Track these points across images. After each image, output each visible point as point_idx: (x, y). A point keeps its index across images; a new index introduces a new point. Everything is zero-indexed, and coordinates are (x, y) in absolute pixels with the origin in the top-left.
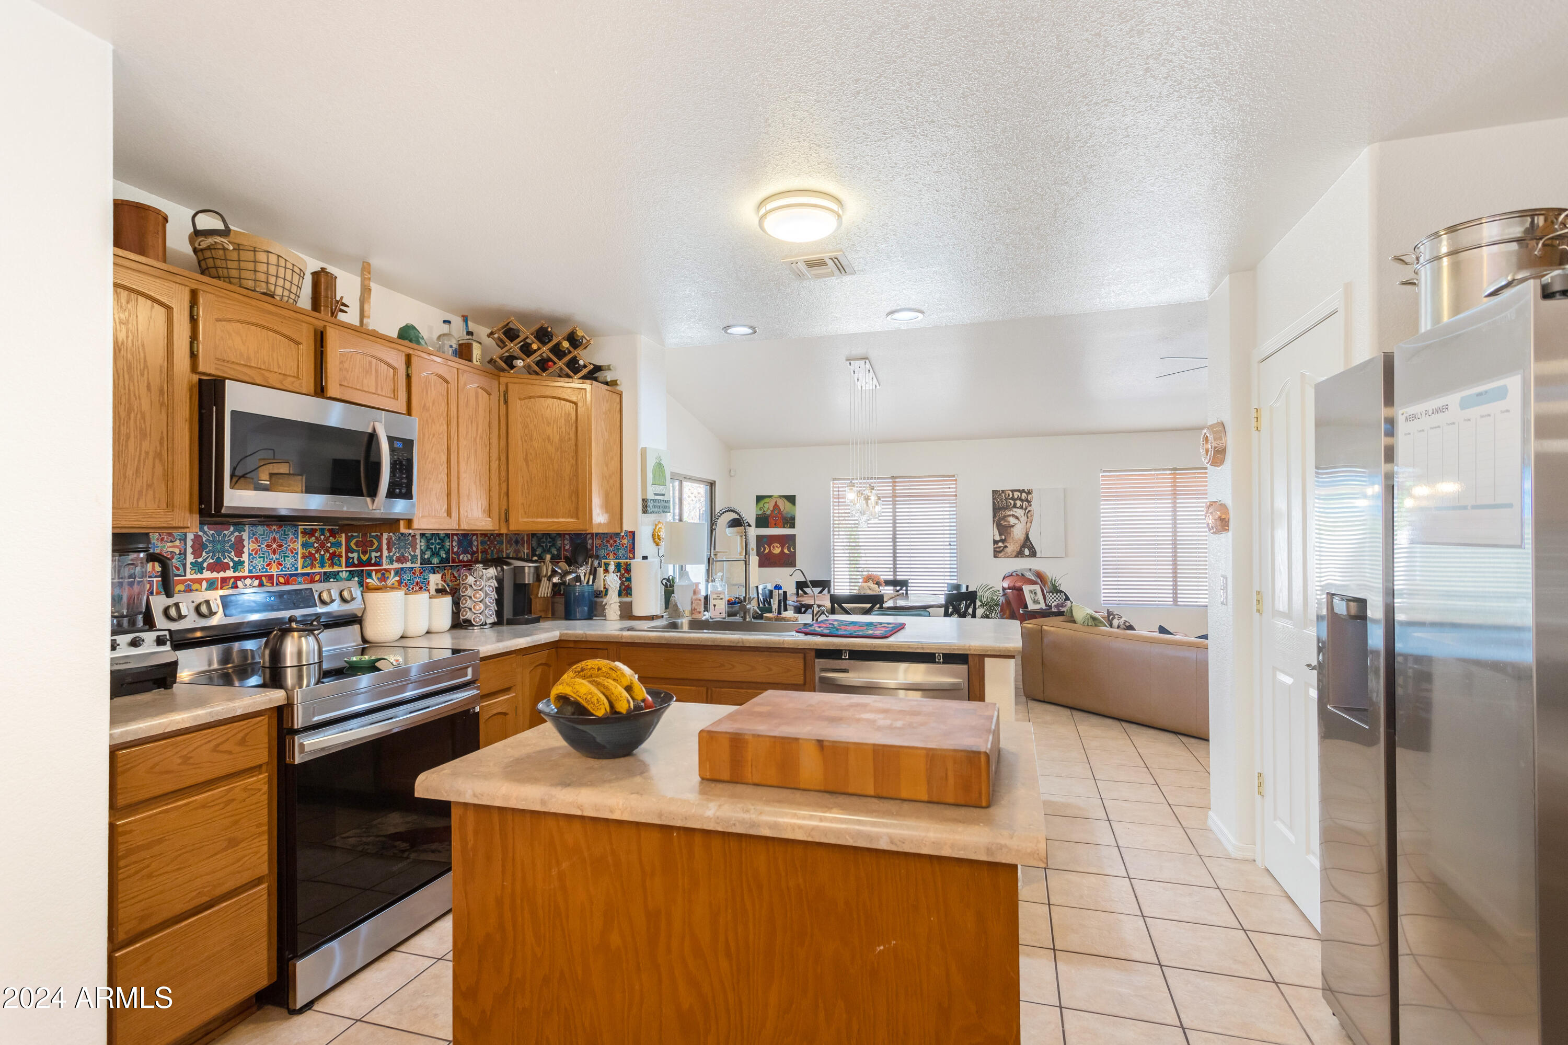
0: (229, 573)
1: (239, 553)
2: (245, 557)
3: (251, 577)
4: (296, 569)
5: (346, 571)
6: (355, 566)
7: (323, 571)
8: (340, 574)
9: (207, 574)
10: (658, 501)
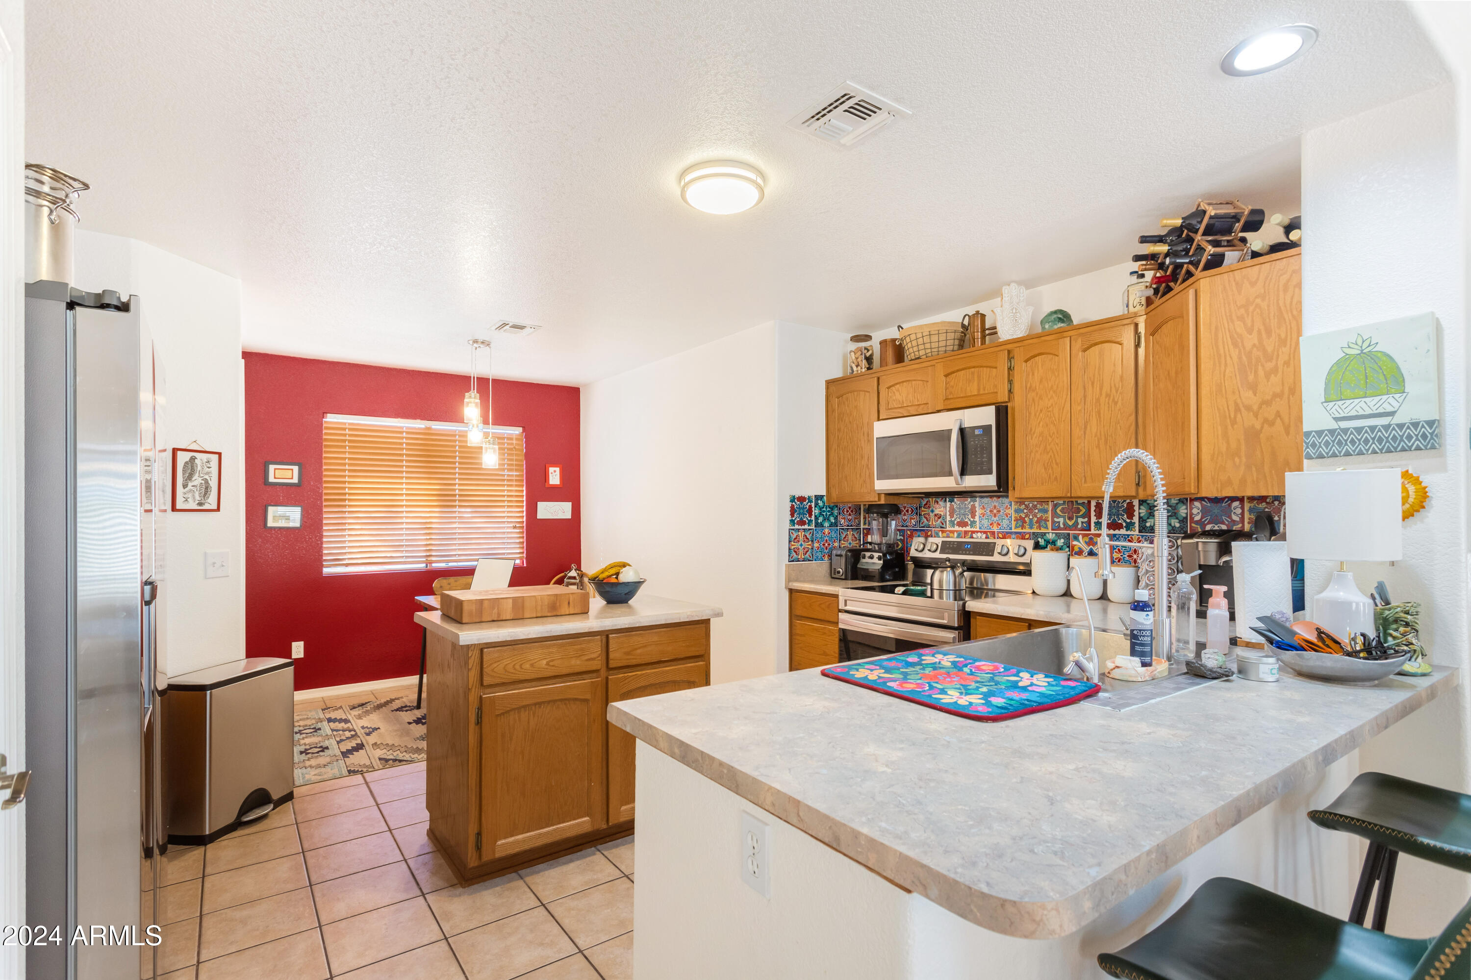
0: (968, 528)
1: (973, 516)
2: (977, 519)
3: (981, 532)
4: (1011, 529)
5: (1053, 533)
6: (1059, 528)
7: (1032, 531)
8: (1047, 535)
9: (957, 528)
10: (1359, 430)
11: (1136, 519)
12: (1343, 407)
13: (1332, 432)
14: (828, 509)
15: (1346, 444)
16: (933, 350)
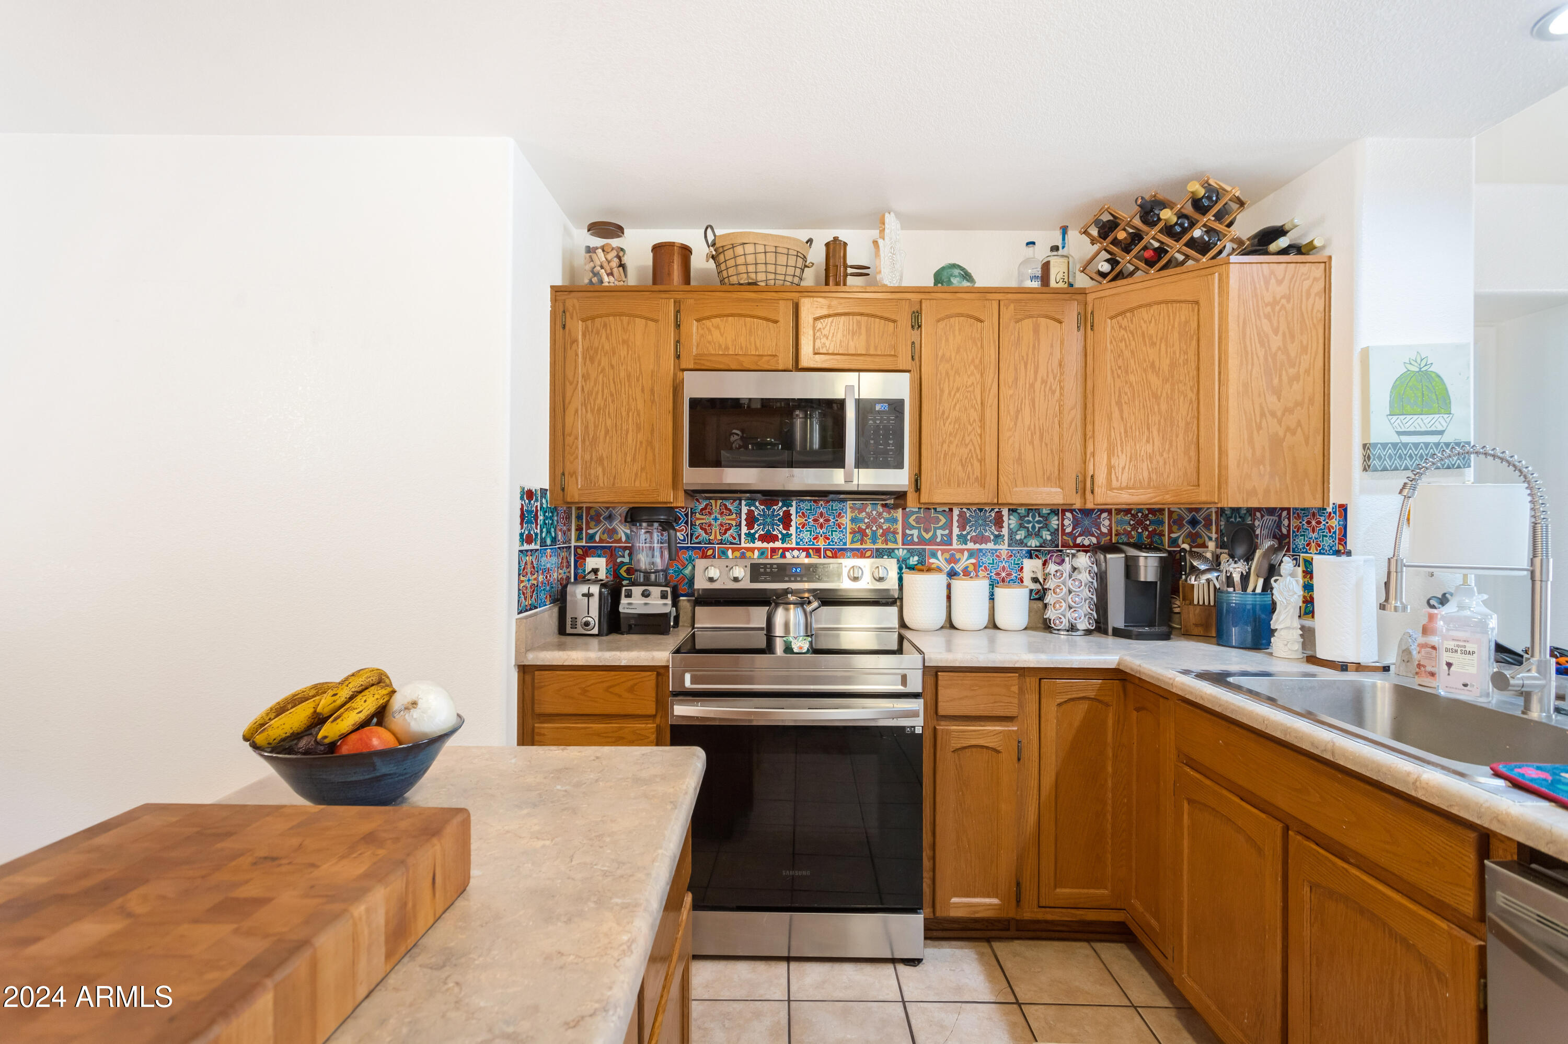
0: (778, 544)
1: (787, 526)
2: (793, 530)
3: (799, 549)
4: (845, 544)
5: (903, 549)
6: (913, 543)
7: (875, 547)
8: (896, 551)
9: (758, 544)
10: (1416, 445)
11: (1005, 531)
12: (1404, 422)
13: (1395, 445)
14: (550, 514)
15: (1406, 459)
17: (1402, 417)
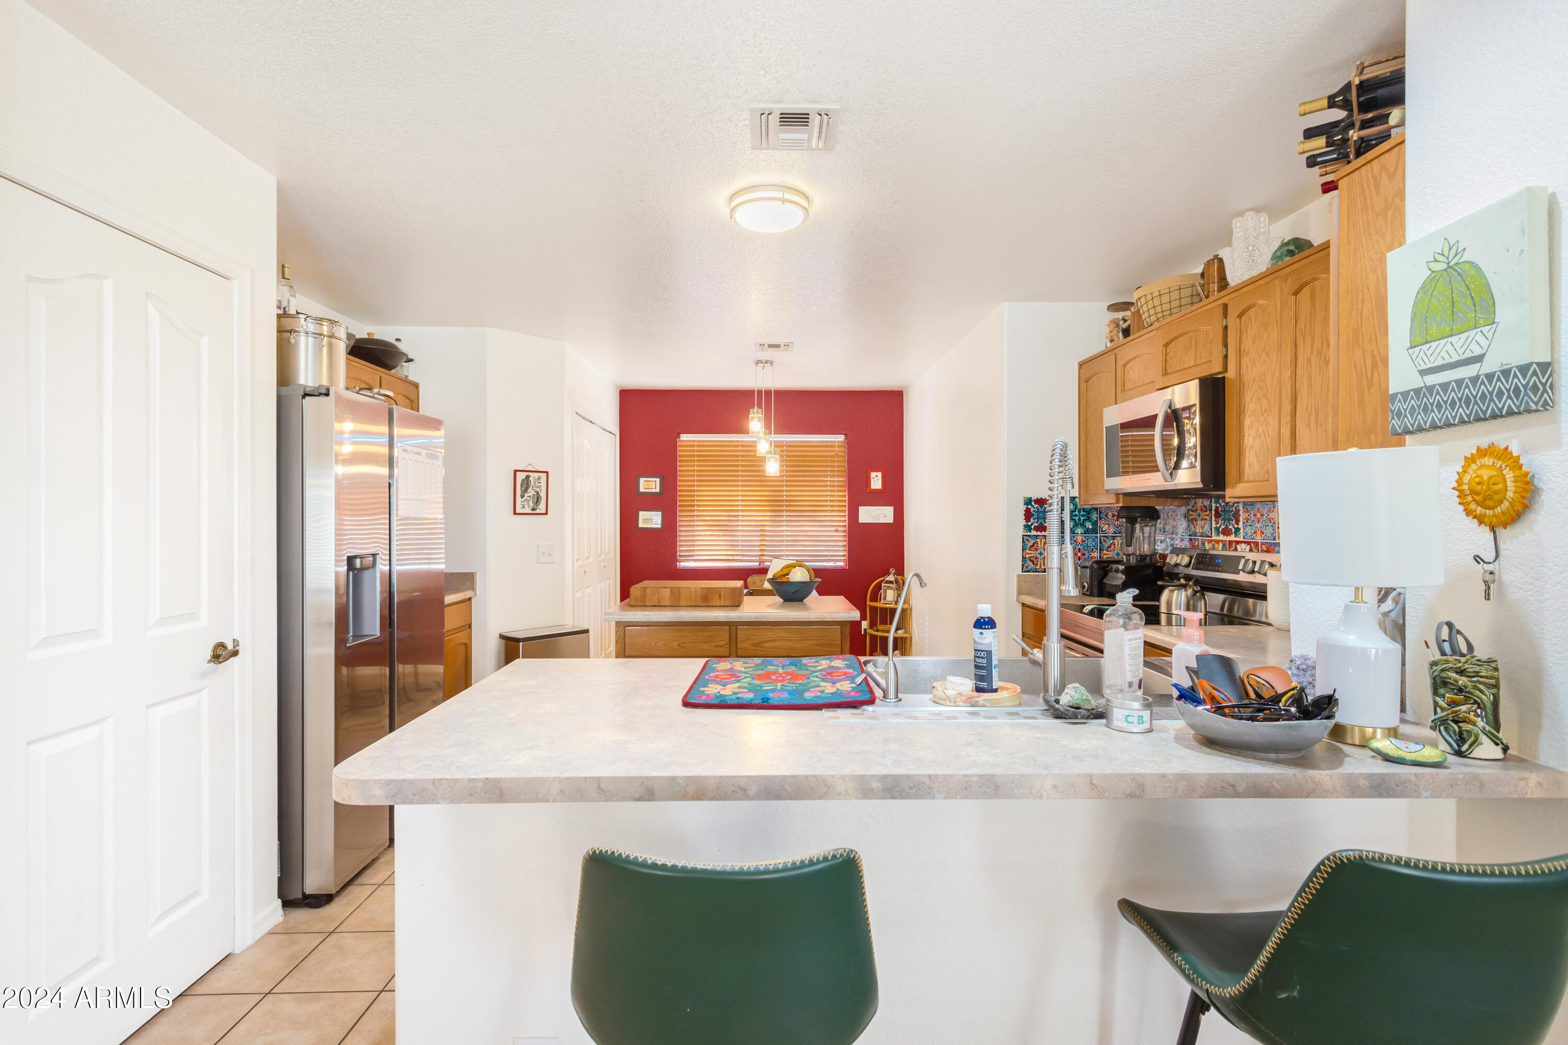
0: (1232, 538)
1: (1237, 522)
2: (1241, 525)
3: (1245, 542)
4: (1275, 539)
9: (1222, 537)
10: (1445, 386)
12: (1429, 353)
13: (1417, 391)
14: (1082, 513)
15: (1433, 411)
16: (1165, 313)
17: (1425, 347)
